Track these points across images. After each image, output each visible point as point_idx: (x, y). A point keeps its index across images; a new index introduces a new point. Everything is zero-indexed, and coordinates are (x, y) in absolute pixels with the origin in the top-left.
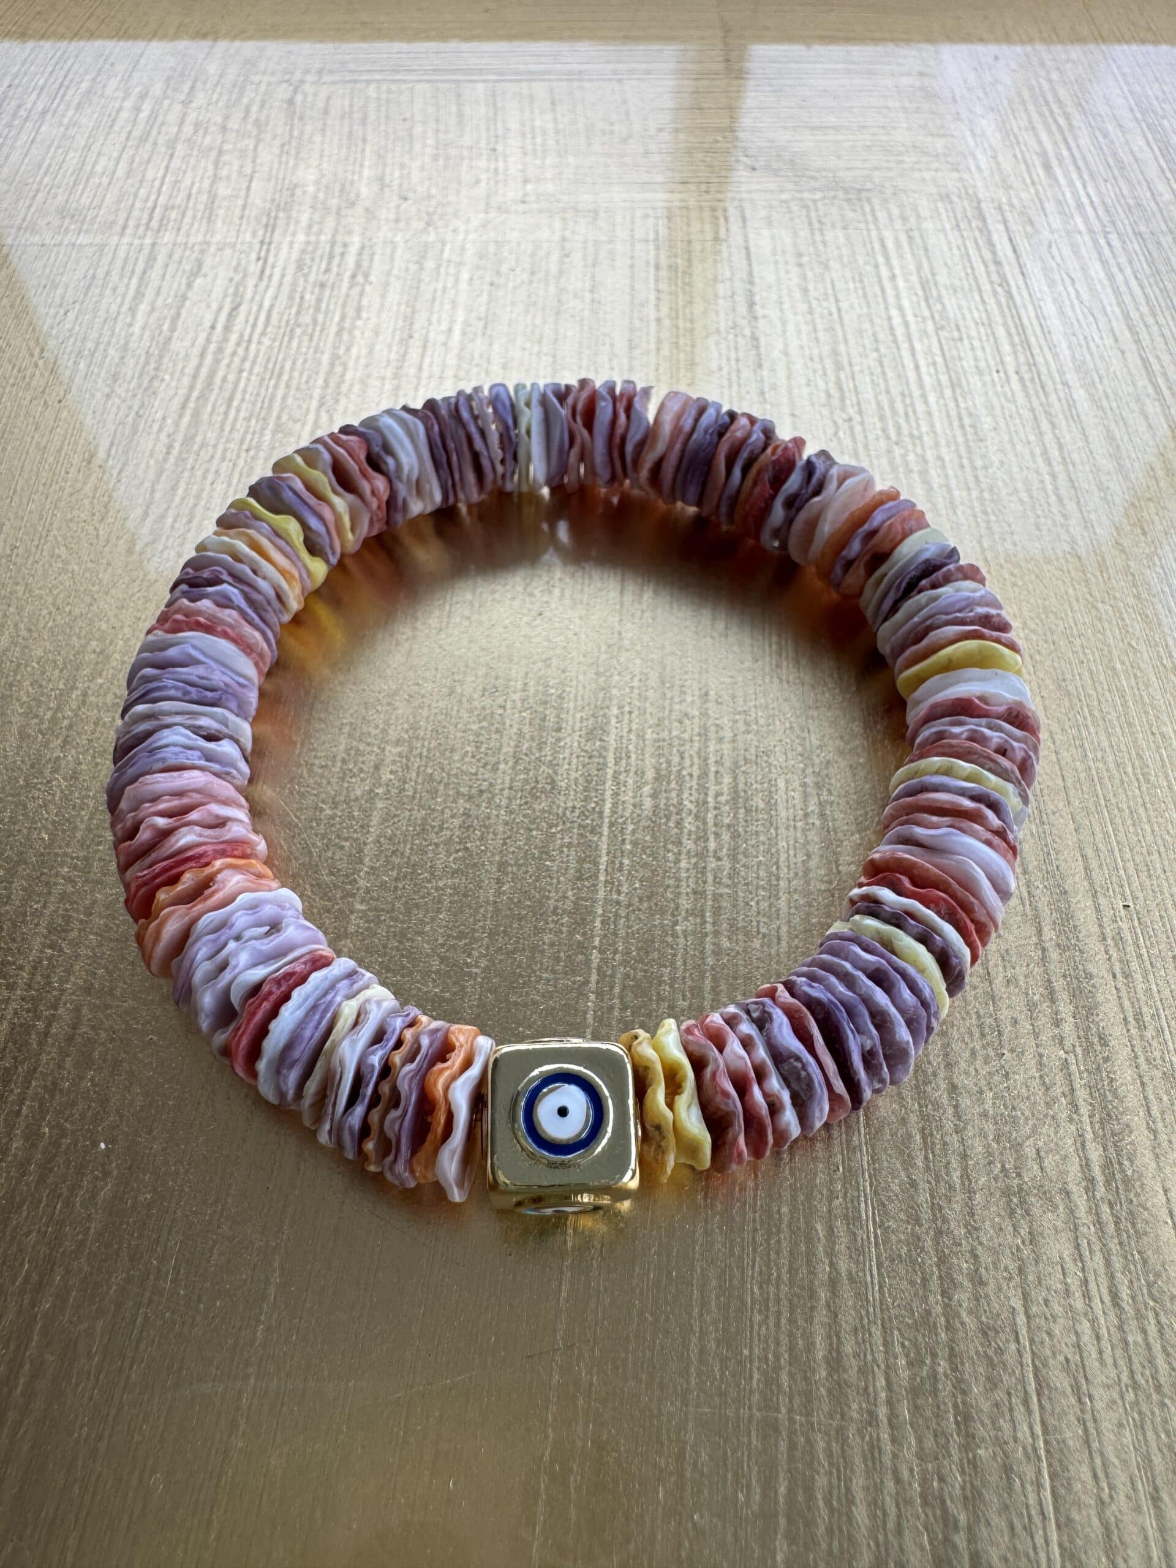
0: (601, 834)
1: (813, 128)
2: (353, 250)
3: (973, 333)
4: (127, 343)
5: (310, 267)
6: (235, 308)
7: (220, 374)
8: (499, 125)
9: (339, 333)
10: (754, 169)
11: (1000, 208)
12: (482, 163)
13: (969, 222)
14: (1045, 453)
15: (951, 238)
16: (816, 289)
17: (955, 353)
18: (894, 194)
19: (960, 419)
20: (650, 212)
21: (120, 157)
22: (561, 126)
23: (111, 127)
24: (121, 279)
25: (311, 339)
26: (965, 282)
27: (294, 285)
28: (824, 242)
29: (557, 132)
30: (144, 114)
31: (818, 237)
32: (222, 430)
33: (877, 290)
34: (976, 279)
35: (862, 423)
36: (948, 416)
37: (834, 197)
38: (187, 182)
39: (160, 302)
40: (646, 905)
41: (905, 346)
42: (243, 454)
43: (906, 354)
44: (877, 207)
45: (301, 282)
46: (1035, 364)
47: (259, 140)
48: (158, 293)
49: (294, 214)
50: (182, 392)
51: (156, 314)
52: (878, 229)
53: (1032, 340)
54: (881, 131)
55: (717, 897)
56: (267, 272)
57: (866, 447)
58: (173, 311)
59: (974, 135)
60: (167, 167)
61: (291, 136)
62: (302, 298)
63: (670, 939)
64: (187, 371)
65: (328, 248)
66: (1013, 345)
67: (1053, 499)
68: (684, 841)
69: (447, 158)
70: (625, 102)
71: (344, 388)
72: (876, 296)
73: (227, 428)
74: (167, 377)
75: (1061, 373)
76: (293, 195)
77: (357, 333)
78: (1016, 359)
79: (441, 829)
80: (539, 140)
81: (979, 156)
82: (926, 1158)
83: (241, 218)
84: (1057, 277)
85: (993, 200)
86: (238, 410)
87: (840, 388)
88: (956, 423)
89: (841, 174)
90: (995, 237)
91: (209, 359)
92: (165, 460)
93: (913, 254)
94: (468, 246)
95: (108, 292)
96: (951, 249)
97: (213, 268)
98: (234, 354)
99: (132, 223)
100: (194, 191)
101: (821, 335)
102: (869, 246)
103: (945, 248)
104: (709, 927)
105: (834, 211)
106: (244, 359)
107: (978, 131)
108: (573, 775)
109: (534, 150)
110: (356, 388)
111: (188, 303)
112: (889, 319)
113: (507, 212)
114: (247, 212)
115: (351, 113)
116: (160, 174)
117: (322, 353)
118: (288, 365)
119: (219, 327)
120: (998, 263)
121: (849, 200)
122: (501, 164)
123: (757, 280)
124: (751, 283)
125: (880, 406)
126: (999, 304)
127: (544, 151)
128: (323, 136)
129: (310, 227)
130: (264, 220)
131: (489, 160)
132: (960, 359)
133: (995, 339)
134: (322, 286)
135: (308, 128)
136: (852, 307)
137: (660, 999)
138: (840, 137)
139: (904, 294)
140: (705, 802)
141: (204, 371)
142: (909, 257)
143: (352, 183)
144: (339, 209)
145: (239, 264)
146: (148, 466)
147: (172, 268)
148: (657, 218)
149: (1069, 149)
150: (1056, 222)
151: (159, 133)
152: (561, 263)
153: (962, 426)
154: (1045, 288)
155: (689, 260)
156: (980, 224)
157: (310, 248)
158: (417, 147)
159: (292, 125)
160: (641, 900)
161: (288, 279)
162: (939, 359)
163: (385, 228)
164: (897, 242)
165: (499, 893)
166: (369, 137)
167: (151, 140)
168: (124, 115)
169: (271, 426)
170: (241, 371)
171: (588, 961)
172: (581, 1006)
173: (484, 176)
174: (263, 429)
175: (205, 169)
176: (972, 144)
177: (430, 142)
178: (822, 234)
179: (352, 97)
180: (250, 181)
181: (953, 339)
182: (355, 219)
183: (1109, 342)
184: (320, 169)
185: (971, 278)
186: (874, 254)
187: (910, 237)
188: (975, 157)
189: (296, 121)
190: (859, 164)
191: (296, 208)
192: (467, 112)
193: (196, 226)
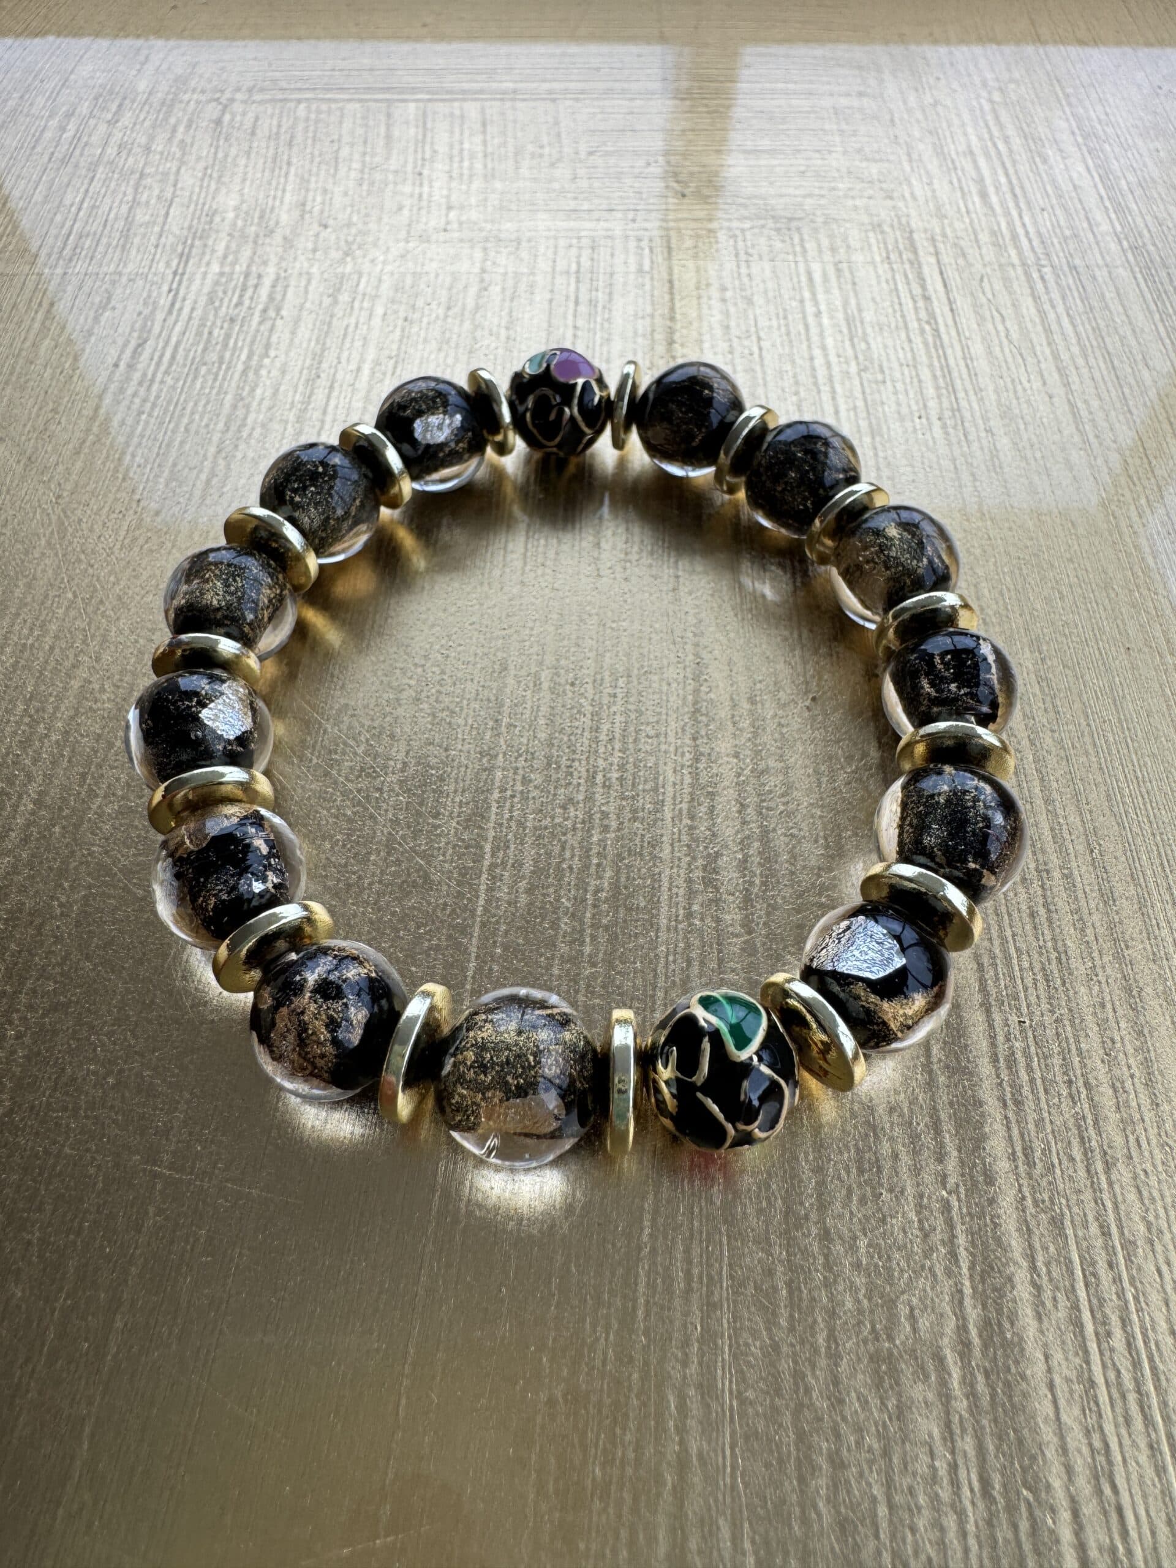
1: (745, 152)
2: (267, 282)
3: (898, 375)
5: (222, 300)
6: (140, 345)
7: (119, 415)
8: (427, 148)
9: (244, 373)
10: (684, 196)
11: (933, 240)
12: (407, 189)
13: (900, 254)
15: (881, 272)
16: (738, 325)
17: (877, 396)
18: (825, 223)
20: (574, 241)
21: (39, 179)
22: (490, 149)
23: (34, 147)
25: (215, 379)
26: (892, 320)
27: (203, 319)
28: (749, 275)
29: (486, 155)
30: (69, 134)
31: (744, 270)
33: (801, 328)
34: (903, 316)
37: (763, 226)
38: (105, 207)
41: (826, 389)
44: (806, 237)
45: (211, 316)
46: (959, 410)
47: (182, 163)
49: (210, 243)
50: (78, 437)
52: (806, 261)
53: (958, 384)
54: (817, 155)
56: (177, 306)
58: (77, 347)
59: (910, 161)
60: (87, 191)
61: (215, 158)
62: (210, 333)
64: (85, 412)
65: (241, 280)
66: (938, 388)
69: (372, 184)
70: (557, 123)
72: (799, 333)
74: (64, 419)
75: (986, 420)
76: (211, 222)
77: (263, 373)
78: (941, 403)
80: (466, 164)
81: (914, 182)
82: (791, 1316)
83: (157, 246)
84: (987, 315)
85: (926, 231)
89: (773, 202)
90: (926, 270)
91: (109, 399)
93: (840, 288)
94: (385, 277)
96: (879, 283)
97: (122, 300)
98: (135, 395)
99: (44, 251)
100: (111, 217)
102: (795, 280)
103: (874, 282)
105: (763, 241)
106: (145, 400)
107: (915, 156)
108: (449, 867)
109: (462, 175)
111: (93, 338)
112: (812, 359)
113: (428, 241)
114: (163, 240)
115: (278, 134)
116: (79, 198)
117: (226, 393)
118: (190, 407)
119: (122, 365)
120: (927, 298)
121: (778, 230)
122: (426, 189)
123: (678, 317)
124: (672, 319)
126: (926, 343)
127: (471, 176)
128: (248, 158)
129: (225, 257)
130: (180, 249)
131: (414, 184)
132: (883, 403)
133: (920, 381)
134: (232, 320)
135: (233, 150)
136: (773, 346)
138: (775, 162)
139: (828, 332)
142: (836, 291)
143: (272, 209)
144: (257, 236)
145: (149, 296)
147: (81, 299)
148: (580, 248)
149: (1007, 175)
150: (990, 254)
151: (82, 154)
152: (479, 296)
154: (975, 326)
155: (610, 294)
156: (912, 256)
157: (224, 280)
158: (343, 170)
159: (217, 147)
161: (198, 313)
162: (860, 404)
163: (302, 258)
164: (825, 276)
166: (294, 160)
167: (72, 162)
168: (49, 134)
173: (407, 202)
175: (125, 194)
176: (908, 168)
177: (356, 165)
178: (748, 267)
179: (281, 117)
180: (170, 206)
181: (877, 382)
182: (272, 248)
183: (1037, 384)
184: (242, 195)
185: (898, 314)
186: (801, 288)
187: (838, 270)
188: (910, 184)
189: (221, 143)
190: (791, 191)
191: (214, 236)
192: (396, 133)
193: (109, 256)
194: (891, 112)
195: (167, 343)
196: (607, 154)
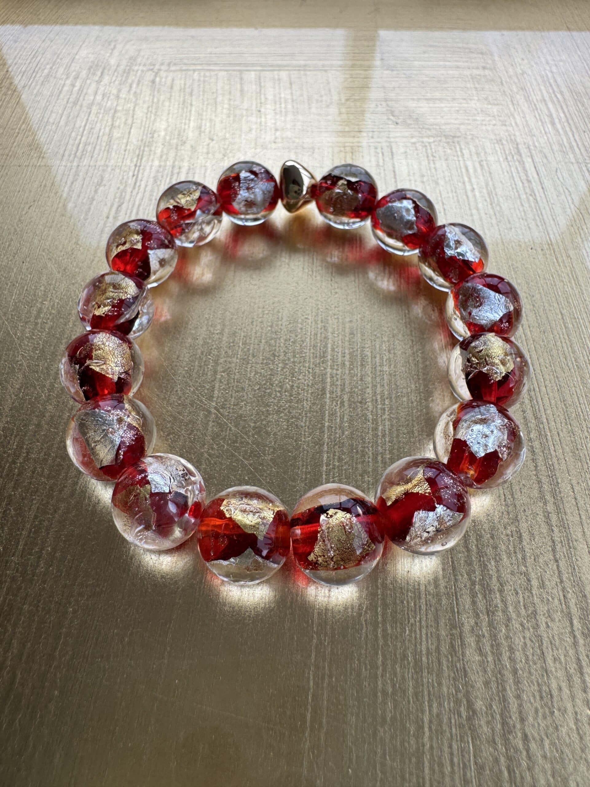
1: (428, 100)
2: (184, 171)
3: (517, 224)
5: (161, 181)
8: (262, 96)
10: (397, 123)
11: (529, 148)
12: (253, 119)
13: (513, 156)
15: (503, 166)
18: (472, 139)
20: (342, 149)
22: (295, 98)
23: (59, 96)
26: (511, 193)
27: (152, 191)
28: (435, 169)
29: (293, 101)
30: (76, 89)
33: (465, 197)
34: (517, 191)
37: (440, 141)
38: (97, 129)
39: (80, 201)
44: (463, 147)
45: (156, 190)
46: (552, 245)
48: (79, 195)
49: (153, 148)
51: (77, 209)
52: (464, 160)
54: (464, 101)
56: (138, 184)
58: (87, 207)
59: (513, 104)
60: (87, 119)
61: (153, 102)
65: (170, 169)
66: (539, 231)
69: (235, 116)
70: (328, 83)
72: (464, 201)
75: (566, 250)
76: (153, 137)
78: (541, 241)
80: (283, 106)
81: (516, 116)
83: (125, 151)
84: (562, 191)
85: (525, 144)
89: (443, 127)
90: (527, 165)
93: (483, 176)
96: (503, 173)
97: (109, 181)
99: (67, 153)
100: (101, 134)
102: (459, 171)
103: (501, 173)
105: (440, 149)
107: (515, 102)
109: (281, 111)
111: (95, 202)
113: (266, 148)
114: (128, 147)
115: (185, 88)
116: (84, 123)
119: (111, 216)
120: (529, 181)
121: (448, 143)
122: (263, 119)
126: (530, 206)
127: (286, 112)
128: (170, 102)
129: (161, 157)
130: (137, 152)
131: (257, 117)
132: (511, 240)
133: (530, 228)
135: (162, 98)
136: (451, 208)
138: (443, 105)
139: (479, 200)
142: (481, 177)
143: (184, 130)
144: (177, 145)
145: (123, 178)
147: (87, 179)
148: (346, 152)
149: (564, 113)
150: (559, 157)
151: (84, 100)
154: (556, 197)
156: (519, 158)
157: (161, 169)
158: (219, 108)
159: (154, 96)
161: (149, 188)
162: (499, 240)
163: (201, 158)
164: (475, 171)
166: (194, 103)
167: (79, 103)
168: (66, 88)
173: (254, 127)
175: (107, 121)
176: (512, 109)
177: (226, 106)
178: (434, 163)
179: (185, 79)
180: (131, 128)
181: (507, 229)
182: (185, 151)
184: (168, 122)
185: (515, 190)
186: (462, 175)
187: (481, 166)
188: (514, 118)
189: (156, 93)
190: (453, 121)
191: (154, 145)
192: (246, 88)
193: (101, 155)
194: (501, 78)
195: (133, 204)
196: (355, 100)
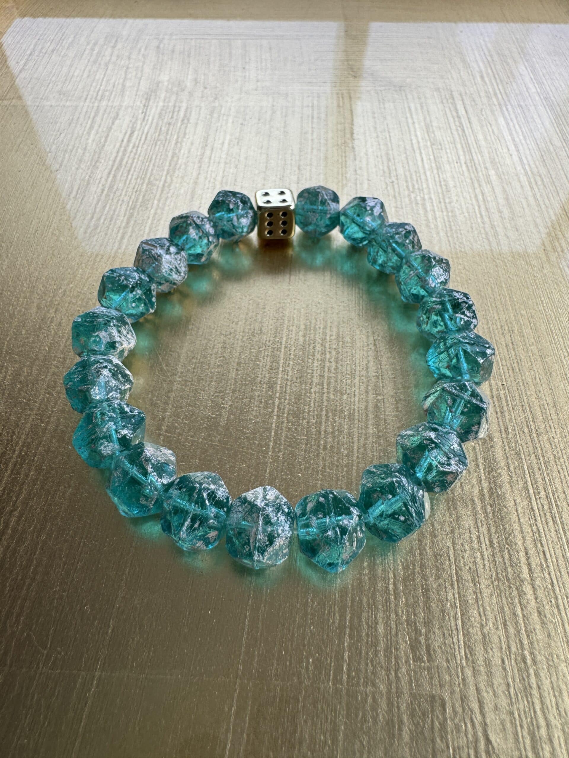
0: (280, 351)
1: (381, 60)
2: (183, 109)
3: (447, 147)
4: (86, 147)
5: (165, 116)
6: (132, 133)
7: (125, 161)
8: (247, 58)
9: (176, 144)
11: (460, 94)
12: (239, 74)
13: (447, 100)
14: (476, 196)
15: (439, 107)
16: (380, 127)
17: (439, 154)
18: (416, 88)
19: (440, 182)
20: (311, 94)
21: (84, 70)
23: (82, 56)
24: (84, 120)
25: (164, 146)
26: (444, 125)
27: (157, 123)
28: (384, 108)
29: (272, 61)
30: (95, 52)
32: (125, 183)
33: (407, 128)
34: (449, 124)
35: (398, 184)
36: (435, 181)
37: (389, 89)
38: (113, 80)
39: (100, 130)
40: (299, 381)
41: (417, 152)
42: (134, 194)
43: (418, 155)
44: (408, 94)
45: (160, 122)
46: (473, 159)
47: (144, 63)
48: (100, 126)
49: (158, 93)
50: (109, 167)
51: (98, 135)
52: (408, 103)
53: (472, 149)
54: (411, 61)
55: (329, 378)
56: (146, 118)
57: (399, 193)
58: (106, 134)
59: (451, 64)
60: (105, 74)
61: (158, 61)
62: (161, 129)
63: (308, 395)
64: (111, 159)
65: (172, 109)
66: (464, 152)
67: (478, 216)
68: (316, 354)
69: (224, 71)
70: (301, 48)
71: (178, 166)
73: (128, 183)
74: (103, 161)
75: (484, 163)
76: (158, 86)
77: (184, 144)
78: (465, 157)
79: (213, 348)
80: (264, 64)
81: (452, 72)
83: (136, 95)
84: (484, 124)
85: (458, 91)
86: (132, 175)
87: (389, 169)
88: (438, 184)
89: (393, 79)
90: (458, 106)
91: (120, 154)
92: (101, 195)
93: (423, 114)
94: (232, 108)
95: (78, 126)
96: (439, 112)
97: (123, 116)
98: (131, 152)
99: (89, 97)
100: (116, 84)
101: (382, 147)
102: (404, 110)
103: (436, 111)
104: (325, 390)
105: (389, 95)
106: (135, 154)
107: (453, 62)
108: (270, 327)
109: (262, 68)
110: (183, 167)
111: (112, 130)
112: (411, 140)
113: (249, 94)
114: (138, 93)
115: (184, 52)
116: (102, 76)
117: (169, 152)
118: (154, 157)
119: (125, 141)
120: (459, 117)
121: (396, 91)
122: (247, 74)
123: (355, 124)
124: (352, 125)
125: (406, 176)
126: (459, 134)
127: (266, 69)
128: (172, 62)
129: (165, 100)
130: (146, 96)
131: (242, 72)
132: (441, 157)
133: (456, 149)
134: (170, 124)
135: (165, 58)
136: (396, 135)
137: (304, 419)
138: (393, 64)
139: (418, 130)
140: (325, 339)
141: (118, 159)
142: (421, 114)
143: (183, 81)
144: (178, 92)
145: (134, 114)
146: (94, 198)
147: (106, 115)
148: (313, 97)
149: (492, 70)
150: (485, 100)
151: (102, 60)
152: (272, 115)
153: (441, 186)
154: (479, 128)
156: (452, 101)
157: (165, 109)
158: (212, 66)
159: (159, 57)
160: (297, 378)
161: (155, 121)
162: (432, 157)
163: (197, 100)
164: (416, 109)
165: (237, 375)
166: (191, 62)
167: (98, 62)
168: (87, 52)
169: (146, 181)
170: (134, 159)
171: (274, 403)
172: (270, 421)
173: (240, 79)
174: (143, 183)
175: (121, 75)
176: (450, 67)
177: (217, 64)
178: (384, 104)
180: (140, 80)
181: (438, 149)
182: (184, 96)
183: (505, 150)
184: (170, 76)
185: (447, 123)
186: (406, 112)
187: (421, 106)
188: (451, 74)
190: (401, 75)
191: (159, 91)
192: (233, 52)
193: (116, 99)
195: (143, 132)
